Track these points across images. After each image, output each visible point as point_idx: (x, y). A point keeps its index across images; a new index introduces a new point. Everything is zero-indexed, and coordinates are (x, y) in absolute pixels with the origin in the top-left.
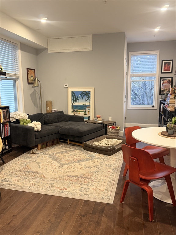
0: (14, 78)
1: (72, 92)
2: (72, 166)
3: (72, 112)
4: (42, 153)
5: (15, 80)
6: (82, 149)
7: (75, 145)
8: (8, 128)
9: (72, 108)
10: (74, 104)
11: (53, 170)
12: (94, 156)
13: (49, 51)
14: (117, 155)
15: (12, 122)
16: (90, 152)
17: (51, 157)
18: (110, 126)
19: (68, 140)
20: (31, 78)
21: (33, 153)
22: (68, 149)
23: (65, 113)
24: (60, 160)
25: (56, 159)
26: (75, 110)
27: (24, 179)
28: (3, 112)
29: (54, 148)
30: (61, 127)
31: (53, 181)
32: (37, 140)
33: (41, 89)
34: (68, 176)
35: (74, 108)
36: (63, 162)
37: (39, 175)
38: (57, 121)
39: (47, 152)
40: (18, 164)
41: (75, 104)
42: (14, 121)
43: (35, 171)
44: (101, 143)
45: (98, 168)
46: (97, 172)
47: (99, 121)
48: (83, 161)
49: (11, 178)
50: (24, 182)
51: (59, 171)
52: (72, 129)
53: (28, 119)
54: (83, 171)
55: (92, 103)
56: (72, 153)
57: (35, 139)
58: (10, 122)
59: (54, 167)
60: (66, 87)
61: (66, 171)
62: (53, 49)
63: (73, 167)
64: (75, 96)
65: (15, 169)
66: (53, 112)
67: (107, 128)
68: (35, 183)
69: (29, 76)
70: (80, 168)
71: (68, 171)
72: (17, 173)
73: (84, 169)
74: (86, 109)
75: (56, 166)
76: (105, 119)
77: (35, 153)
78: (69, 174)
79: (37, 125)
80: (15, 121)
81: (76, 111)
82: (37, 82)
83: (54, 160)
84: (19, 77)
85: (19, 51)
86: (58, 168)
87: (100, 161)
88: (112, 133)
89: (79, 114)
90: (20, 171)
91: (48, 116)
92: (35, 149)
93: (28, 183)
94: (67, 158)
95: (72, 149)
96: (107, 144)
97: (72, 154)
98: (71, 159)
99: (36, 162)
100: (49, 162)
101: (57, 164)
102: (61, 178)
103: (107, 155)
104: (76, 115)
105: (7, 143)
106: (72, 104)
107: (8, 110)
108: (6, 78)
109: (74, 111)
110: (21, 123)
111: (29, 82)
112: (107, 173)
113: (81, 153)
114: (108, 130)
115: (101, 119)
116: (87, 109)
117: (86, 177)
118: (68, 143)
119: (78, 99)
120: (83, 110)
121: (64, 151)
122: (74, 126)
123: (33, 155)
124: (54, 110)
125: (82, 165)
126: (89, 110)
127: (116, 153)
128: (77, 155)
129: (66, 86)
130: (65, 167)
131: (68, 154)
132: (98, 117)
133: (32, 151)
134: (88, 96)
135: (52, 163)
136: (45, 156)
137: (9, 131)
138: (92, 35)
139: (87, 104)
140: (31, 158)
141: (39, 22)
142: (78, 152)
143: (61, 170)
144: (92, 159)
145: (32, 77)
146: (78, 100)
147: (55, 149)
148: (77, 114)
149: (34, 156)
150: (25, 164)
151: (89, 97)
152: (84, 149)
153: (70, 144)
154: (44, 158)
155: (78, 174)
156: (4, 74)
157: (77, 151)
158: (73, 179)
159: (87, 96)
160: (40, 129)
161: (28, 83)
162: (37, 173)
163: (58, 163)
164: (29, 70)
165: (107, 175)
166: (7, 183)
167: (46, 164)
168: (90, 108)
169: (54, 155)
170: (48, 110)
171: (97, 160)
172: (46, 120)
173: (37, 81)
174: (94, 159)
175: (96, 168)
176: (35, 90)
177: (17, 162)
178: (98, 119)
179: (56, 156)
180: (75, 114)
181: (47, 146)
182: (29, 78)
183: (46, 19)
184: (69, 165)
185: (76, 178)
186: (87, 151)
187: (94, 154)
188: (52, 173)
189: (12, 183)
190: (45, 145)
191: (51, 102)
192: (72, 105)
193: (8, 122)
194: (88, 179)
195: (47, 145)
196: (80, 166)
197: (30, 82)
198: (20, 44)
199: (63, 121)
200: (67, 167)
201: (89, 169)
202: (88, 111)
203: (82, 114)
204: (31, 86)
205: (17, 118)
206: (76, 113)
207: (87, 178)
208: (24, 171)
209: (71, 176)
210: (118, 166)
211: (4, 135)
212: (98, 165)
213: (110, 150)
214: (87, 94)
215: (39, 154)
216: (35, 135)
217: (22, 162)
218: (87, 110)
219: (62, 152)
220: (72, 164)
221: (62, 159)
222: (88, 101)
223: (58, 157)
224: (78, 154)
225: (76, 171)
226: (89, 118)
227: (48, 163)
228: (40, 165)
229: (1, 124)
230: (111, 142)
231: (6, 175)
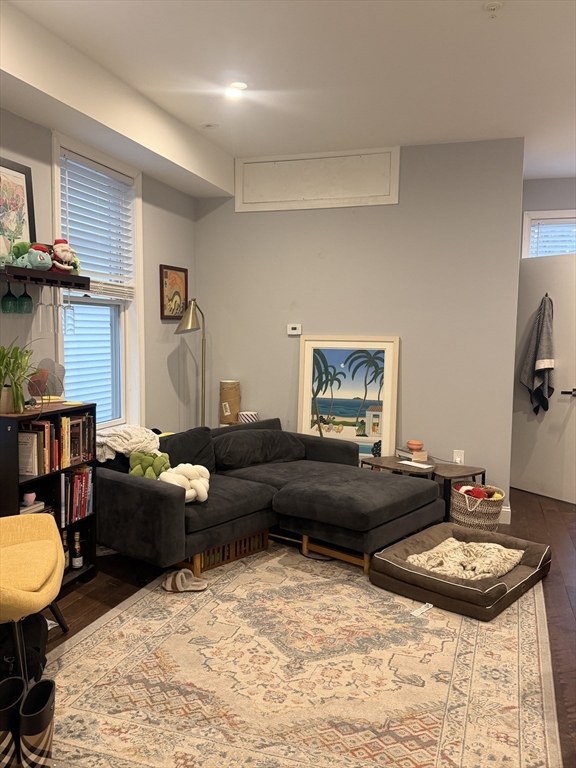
0: (114, 298)
1: (317, 352)
2: (340, 667)
3: (313, 423)
4: (209, 591)
5: (117, 307)
6: (363, 579)
7: (333, 559)
8: (85, 488)
9: (314, 412)
10: (320, 395)
11: (265, 686)
12: (419, 621)
13: (239, 207)
14: (514, 618)
15: (102, 461)
16: (398, 600)
17: (245, 616)
18: (464, 489)
19: (305, 539)
20: (171, 300)
21: (175, 590)
22: (308, 578)
23: (285, 428)
24: (285, 634)
25: (269, 624)
26: (325, 417)
27: (149, 727)
28: (72, 426)
29: (254, 571)
30: (278, 486)
31: (273, 748)
32: (192, 537)
33: (204, 340)
34: (332, 725)
35: (323, 410)
36: (298, 644)
37: (207, 710)
38: (261, 459)
39: (227, 590)
40: (121, 641)
41: (325, 395)
42: (108, 460)
43: (191, 685)
44: (441, 564)
45: (455, 689)
46: (452, 708)
47: (417, 463)
48: (381, 646)
49: (94, 716)
50: (150, 748)
51: (291, 695)
52: (325, 496)
53: (159, 454)
54: (393, 702)
55: (388, 395)
56: (327, 599)
57: (187, 533)
58: (94, 463)
59: (266, 669)
60: (294, 332)
61: (320, 692)
62: (254, 197)
63: (346, 677)
64: (325, 368)
65: (110, 667)
66: (243, 421)
67: (450, 494)
68: (197, 753)
69: (165, 294)
70: (375, 680)
71: (328, 694)
72: (118, 691)
73: (394, 686)
74: (364, 416)
75: (273, 662)
76: (441, 457)
77: (181, 589)
78: (335, 710)
79: (192, 479)
80: (113, 457)
81: (325, 422)
82: (195, 313)
83: (261, 633)
84: (132, 297)
85: (139, 202)
86: (281, 673)
87: (451, 646)
88: (473, 514)
89: (339, 431)
90: (131, 681)
91: (231, 441)
92: (181, 573)
93: (166, 754)
94: (312, 626)
95: (321, 580)
96: (469, 567)
97: (329, 603)
98: (330, 629)
99: (188, 636)
100: (242, 638)
101: (277, 652)
102: (305, 735)
103: (472, 617)
104: (326, 435)
105: (77, 546)
106: (315, 394)
107: (89, 419)
108: (86, 300)
109: (318, 421)
110: (136, 470)
111: (167, 313)
112: (501, 718)
113: (363, 603)
114: (455, 501)
115: (423, 456)
116: (369, 414)
117: (411, 737)
118: (305, 550)
119: (340, 377)
120: (353, 420)
121: (293, 584)
123: (174, 597)
124: (248, 414)
125: (377, 662)
126: (376, 420)
127: (509, 610)
128: (349, 611)
129: (294, 329)
130: (312, 669)
131: (316, 605)
132: (411, 450)
133: (170, 580)
134: (376, 366)
135: (253, 644)
136: (224, 606)
137: (88, 498)
138: (398, 149)
139: (372, 396)
140: (170, 613)
141: (218, 99)
142: (350, 596)
143: (294, 685)
144: (415, 637)
145: (177, 297)
146: (336, 383)
147: (257, 575)
148: (330, 434)
149: (179, 605)
150: (148, 645)
151: (379, 372)
152: (373, 584)
153: (310, 551)
154: (221, 619)
155: (374, 716)
156: (83, 284)
157: (345, 591)
158: (359, 744)
159: (373, 369)
160: (204, 495)
161: (163, 317)
162: (203, 696)
163: (280, 649)
164: (169, 272)
165: (503, 728)
166: (79, 743)
167: (230, 647)
168: (381, 411)
169: (258, 603)
170: (226, 414)
171: (436, 641)
172: (222, 456)
173: (194, 310)
174: (426, 637)
175: (444, 689)
176: (183, 340)
177: (116, 633)
178: (415, 456)
179: (265, 609)
180: (323, 431)
181: (226, 559)
182: (166, 299)
183: (244, 85)
184: (324, 662)
185: (368, 740)
186: (385, 593)
187: (421, 610)
188: (258, 699)
189: (98, 749)
190: (218, 556)
191: (238, 384)
192: (313, 399)
193: (89, 464)
194: (424, 746)
195: (226, 554)
196: (373, 673)
197: (170, 314)
198: (140, 177)
199: (280, 458)
200: (319, 670)
201: (414, 688)
202: (374, 424)
203: (348, 434)
204: (174, 326)
205: (120, 450)
206: (329, 430)
207: (417, 739)
208: (146, 683)
209: (344, 724)
210: (534, 678)
211: (71, 518)
212: (449, 669)
213: (488, 599)
214: (371, 362)
215: (197, 595)
216: (187, 518)
217: (137, 632)
218: (369, 418)
219: (288, 589)
220: (340, 659)
221: (291, 627)
222: (374, 386)
223: (275, 617)
224: (351, 603)
225: (363, 696)
226: (377, 448)
227: (238, 645)
228: (207, 652)
229: (63, 475)
230: (480, 560)
231: (73, 698)
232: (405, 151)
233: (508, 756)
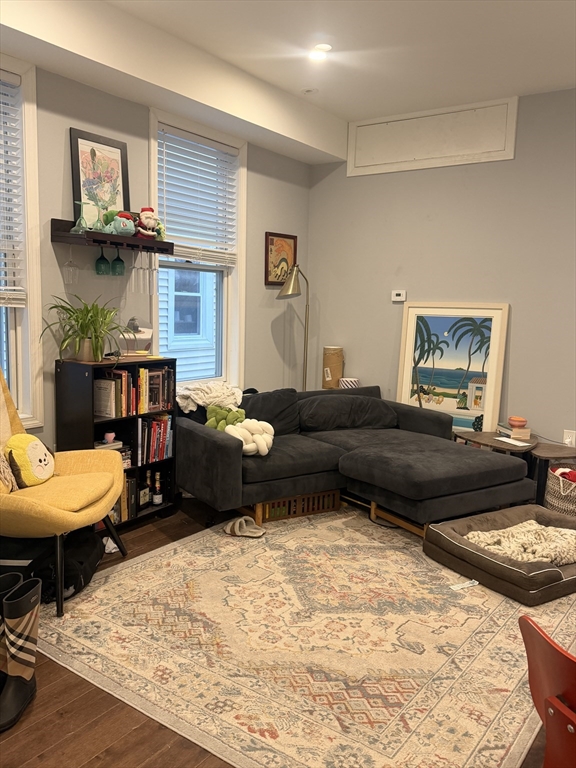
0: (219, 264)
1: (420, 319)
2: (347, 623)
3: (413, 392)
4: (263, 539)
5: (222, 273)
6: (419, 549)
7: (398, 527)
8: (164, 434)
9: (414, 381)
10: (421, 364)
11: (267, 626)
12: (455, 595)
13: (351, 172)
14: (565, 609)
15: (187, 412)
16: (446, 573)
17: (284, 565)
18: (561, 470)
19: (373, 506)
20: (278, 267)
21: (233, 534)
22: (362, 540)
23: (385, 396)
24: (312, 585)
25: (302, 575)
26: (426, 387)
27: (149, 642)
28: (151, 378)
29: (315, 527)
31: (243, 679)
32: (248, 488)
33: (307, 306)
34: (310, 671)
35: (424, 380)
36: (320, 596)
37: (205, 637)
38: (348, 424)
39: (280, 540)
40: (165, 569)
41: (431, 363)
42: (191, 411)
43: (203, 614)
44: (498, 543)
45: (453, 662)
46: (439, 678)
47: (516, 441)
48: (401, 611)
49: (110, 625)
50: (141, 657)
51: (286, 639)
53: (235, 409)
54: (383, 663)
55: (493, 367)
56: (371, 562)
57: (244, 483)
58: (176, 411)
59: (277, 612)
60: (398, 299)
61: (315, 641)
63: (349, 632)
64: (427, 336)
65: (145, 589)
66: (342, 386)
67: (546, 476)
68: (176, 670)
69: (270, 260)
70: (375, 639)
71: (322, 643)
72: (140, 608)
73: (391, 648)
74: (467, 388)
75: (284, 608)
76: (547, 435)
77: (238, 533)
78: (319, 659)
79: (256, 435)
80: (195, 409)
81: (426, 393)
82: (297, 279)
83: (290, 581)
84: (234, 263)
85: (243, 172)
86: (288, 618)
87: (475, 623)
89: (439, 403)
90: (155, 602)
91: (316, 404)
92: (242, 520)
93: (150, 665)
94: (342, 583)
95: (376, 544)
96: (529, 550)
97: (371, 565)
98: (357, 589)
99: (223, 574)
100: (271, 584)
101: (295, 600)
102: (279, 673)
103: (515, 600)
104: (425, 406)
105: (158, 485)
106: (417, 363)
107: (169, 373)
108: (188, 265)
109: (418, 391)
110: (211, 421)
111: (271, 279)
112: (486, 698)
113: (406, 570)
115: (526, 434)
116: (472, 386)
117: (380, 696)
118: (373, 516)
119: (442, 346)
120: (455, 392)
121: (343, 543)
122: (401, 452)
123: (230, 540)
124: (349, 381)
125: (386, 625)
126: (479, 393)
127: (564, 600)
128: (387, 576)
129: (398, 295)
130: (320, 620)
131: (356, 565)
132: (513, 426)
133: (231, 524)
134: (482, 335)
135: (277, 589)
136: (269, 553)
137: (166, 443)
138: (516, 98)
139: (476, 367)
140: (219, 552)
142: (396, 562)
143: (294, 631)
144: (442, 609)
145: (284, 264)
146: (438, 352)
147: (316, 532)
148: (431, 405)
149: (230, 546)
150: (185, 576)
151: (485, 341)
152: (427, 555)
153: (378, 517)
154: (261, 564)
155: (355, 670)
156: (167, 249)
157: (394, 557)
158: (324, 691)
159: (478, 338)
160: (264, 450)
161: (268, 283)
162: (207, 626)
163: (299, 597)
164: (275, 239)
165: (482, 707)
166: (88, 643)
167: (255, 589)
168: (485, 383)
169: (303, 555)
170: (328, 379)
171: (462, 616)
172: (305, 418)
173: (297, 275)
174: (453, 611)
175: (443, 658)
176: (290, 306)
177: (165, 563)
178: (514, 433)
179: (306, 562)
180: (423, 402)
181: (291, 514)
182: (271, 266)
183: (329, 47)
184: (334, 616)
185: (336, 690)
186: (434, 564)
187: (458, 584)
188: (255, 636)
189: (101, 650)
190: (285, 510)
191: (341, 350)
192: (414, 368)
193: (169, 413)
194: (387, 705)
195: (293, 510)
196: (376, 633)
197: (275, 280)
198: (246, 147)
199: (369, 424)
200: (325, 622)
201: (411, 654)
202: (477, 397)
203: (447, 406)
204: (276, 292)
205: (201, 403)
206: (428, 400)
207: (384, 698)
208: (167, 606)
209: (321, 671)
211: (148, 458)
212: (458, 644)
213: (532, 583)
214: (476, 331)
215: (251, 540)
216: (244, 470)
217: (182, 564)
218: (471, 390)
219: (338, 548)
220: (352, 615)
221: (321, 581)
222: (480, 356)
223: (311, 569)
224: (394, 568)
225: (354, 651)
226: (478, 423)
227: (264, 588)
228: (232, 590)
229: (140, 420)
230: (545, 544)
231: (102, 608)
232: (523, 101)
233: (470, 732)
